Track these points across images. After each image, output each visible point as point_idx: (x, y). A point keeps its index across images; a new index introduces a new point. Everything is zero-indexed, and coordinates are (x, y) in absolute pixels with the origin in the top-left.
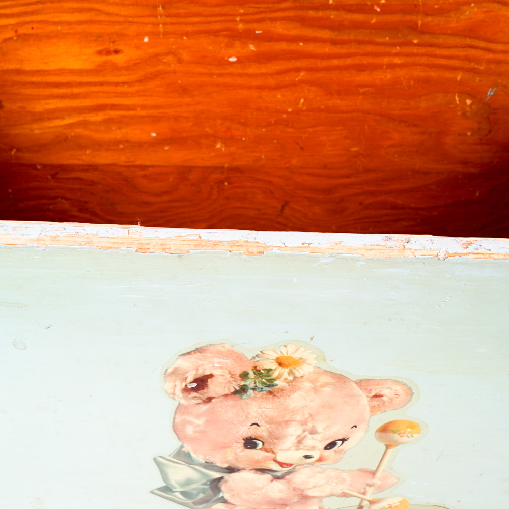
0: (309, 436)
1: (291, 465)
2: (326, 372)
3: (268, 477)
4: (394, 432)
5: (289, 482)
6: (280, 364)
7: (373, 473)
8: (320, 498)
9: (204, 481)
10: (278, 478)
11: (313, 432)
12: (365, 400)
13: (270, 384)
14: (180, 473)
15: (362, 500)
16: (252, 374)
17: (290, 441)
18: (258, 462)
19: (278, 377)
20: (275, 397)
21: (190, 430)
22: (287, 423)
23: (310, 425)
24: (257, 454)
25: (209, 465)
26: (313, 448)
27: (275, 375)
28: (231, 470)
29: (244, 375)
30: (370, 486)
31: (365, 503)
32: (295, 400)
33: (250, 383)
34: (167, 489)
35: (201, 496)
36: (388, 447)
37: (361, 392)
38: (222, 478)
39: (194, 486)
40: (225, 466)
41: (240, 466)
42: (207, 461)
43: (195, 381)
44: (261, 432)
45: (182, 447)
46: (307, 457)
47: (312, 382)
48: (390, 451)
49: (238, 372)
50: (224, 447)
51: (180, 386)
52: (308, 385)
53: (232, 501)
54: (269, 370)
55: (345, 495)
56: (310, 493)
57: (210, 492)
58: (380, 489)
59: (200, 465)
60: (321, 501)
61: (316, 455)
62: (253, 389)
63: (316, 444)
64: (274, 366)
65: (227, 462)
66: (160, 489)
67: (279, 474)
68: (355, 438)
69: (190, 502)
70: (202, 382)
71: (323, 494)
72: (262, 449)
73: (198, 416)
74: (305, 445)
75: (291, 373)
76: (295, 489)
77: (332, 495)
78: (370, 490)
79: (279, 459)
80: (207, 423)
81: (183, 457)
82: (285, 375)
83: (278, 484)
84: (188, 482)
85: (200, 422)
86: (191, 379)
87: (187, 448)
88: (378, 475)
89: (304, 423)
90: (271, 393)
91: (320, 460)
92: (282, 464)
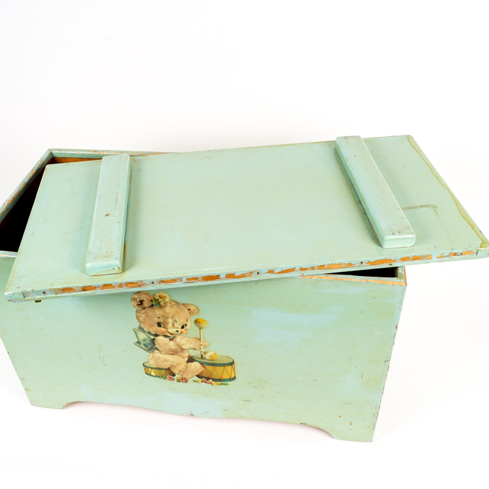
0: (175, 323)
1: (173, 334)
2: (173, 301)
3: (168, 339)
4: (200, 323)
5: (175, 341)
6: (160, 298)
7: (200, 339)
8: (187, 350)
9: (149, 340)
10: (171, 340)
11: (176, 322)
12: (186, 311)
13: (159, 303)
14: (142, 336)
15: (201, 352)
16: (154, 300)
17: (170, 325)
18: (163, 332)
19: (161, 302)
20: (162, 308)
21: (141, 319)
22: (168, 317)
23: (174, 319)
24: (162, 329)
25: (149, 333)
26: (178, 328)
27: (160, 301)
28: (156, 335)
29: (152, 301)
30: (201, 345)
31: (203, 353)
32: (168, 309)
33: (154, 303)
34: (139, 342)
35: (150, 346)
36: (200, 329)
37: (184, 308)
38: (154, 339)
39: (147, 342)
40: (154, 333)
41: (159, 334)
42: (148, 331)
43: (139, 302)
44: (161, 320)
45: (140, 325)
46: (177, 331)
47: (170, 303)
48: (201, 330)
49: (150, 299)
50: (152, 326)
51: (136, 303)
52: (169, 304)
53: (160, 349)
54: (158, 299)
55: (194, 349)
56: (184, 347)
57: (152, 345)
58: (205, 347)
59: (147, 333)
60: (188, 351)
61: (180, 330)
62: (155, 305)
63: (178, 325)
64: (159, 298)
65: (154, 332)
66: (136, 342)
67: (171, 338)
68: (189, 324)
69: (146, 349)
70: (141, 302)
71: (188, 348)
72: (163, 327)
73: (143, 314)
74: (175, 326)
75: (164, 300)
76: (178, 345)
77: (190, 349)
78: (202, 347)
79: (169, 331)
80: (146, 316)
81: (141, 329)
82: (162, 301)
83: (171, 342)
84: (144, 340)
85: (143, 316)
86: (138, 301)
87: (142, 326)
88: (202, 340)
89: (172, 318)
90: (160, 307)
91: (181, 333)
92: (171, 334)
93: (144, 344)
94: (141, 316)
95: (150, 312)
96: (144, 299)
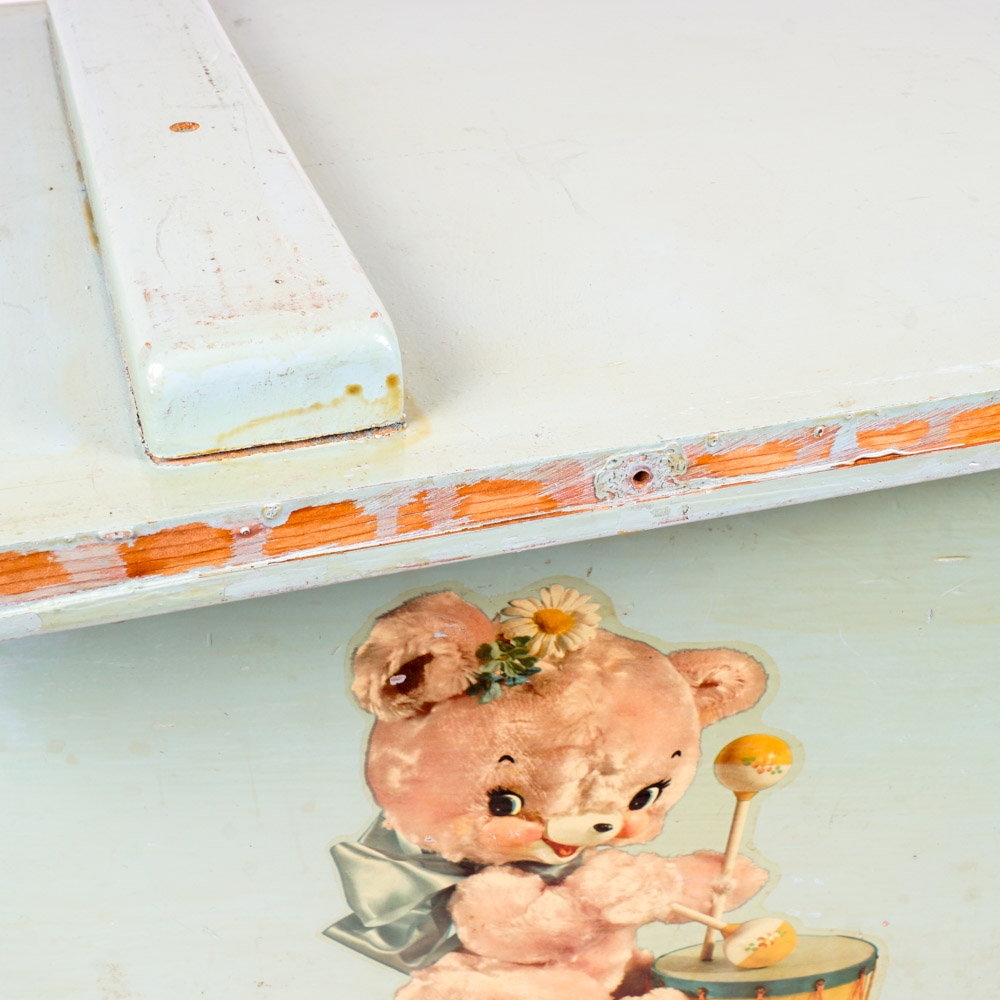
0: (601, 780)
1: (573, 849)
2: (620, 639)
3: (534, 880)
4: (747, 762)
5: (574, 888)
6: (543, 627)
7: (722, 860)
8: (632, 927)
9: (420, 898)
10: (552, 882)
11: (607, 770)
12: (688, 694)
13: (527, 668)
14: (381, 881)
15: (710, 928)
16: (496, 651)
17: (568, 794)
18: (516, 845)
19: (541, 653)
20: (538, 696)
21: (395, 777)
22: (561, 751)
23: (601, 753)
24: (513, 827)
25: (429, 859)
26: (609, 807)
27: (536, 648)
28: (469, 868)
29: (484, 654)
30: (719, 891)
31: (716, 936)
32: (574, 700)
33: (493, 669)
34: (353, 923)
35: (416, 935)
36: (740, 797)
37: (680, 678)
38: (452, 889)
39: (403, 912)
40: (457, 858)
41: (485, 856)
42: (426, 849)
43: (402, 670)
44: (517, 775)
45: (381, 818)
46: (602, 828)
47: (599, 660)
48: (746, 805)
49: (473, 647)
50: (455, 813)
51: (378, 681)
52: (589, 667)
53: (472, 945)
54: (524, 640)
55: (676, 918)
56: (614, 916)
57: (432, 926)
58: (740, 898)
59: (413, 858)
60: (634, 936)
61: (616, 822)
62: (501, 681)
63: (615, 793)
64: (530, 630)
65: (460, 848)
66: (341, 925)
67: (554, 873)
68: (683, 776)
69: (394, 952)
70: (414, 670)
71: (637, 918)
72: (527, 816)
73: (408, 748)
74: (595, 800)
75: (560, 643)
76: (585, 908)
77: (653, 920)
78: (721, 902)
79: (553, 836)
80: (424, 761)
81: (383, 840)
82: (552, 649)
83: (555, 898)
84: (391, 904)
85: (411, 759)
86: (395, 666)
87: (391, 822)
88: (731, 864)
89: (589, 750)
90: (530, 688)
91: (624, 834)
92: (557, 848)
93: (384, 931)
94: (396, 762)
95: (457, 729)
96: (437, 650)
